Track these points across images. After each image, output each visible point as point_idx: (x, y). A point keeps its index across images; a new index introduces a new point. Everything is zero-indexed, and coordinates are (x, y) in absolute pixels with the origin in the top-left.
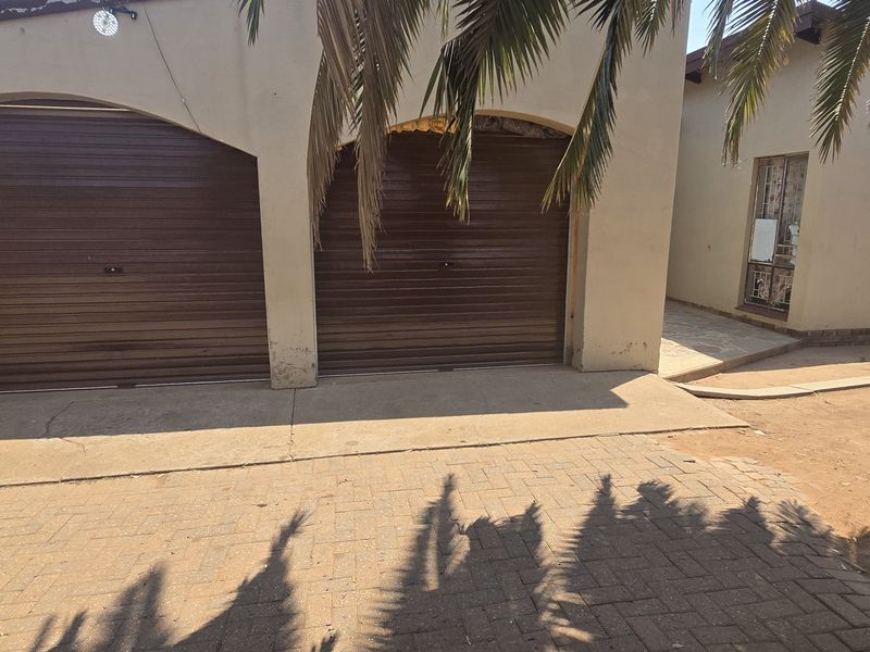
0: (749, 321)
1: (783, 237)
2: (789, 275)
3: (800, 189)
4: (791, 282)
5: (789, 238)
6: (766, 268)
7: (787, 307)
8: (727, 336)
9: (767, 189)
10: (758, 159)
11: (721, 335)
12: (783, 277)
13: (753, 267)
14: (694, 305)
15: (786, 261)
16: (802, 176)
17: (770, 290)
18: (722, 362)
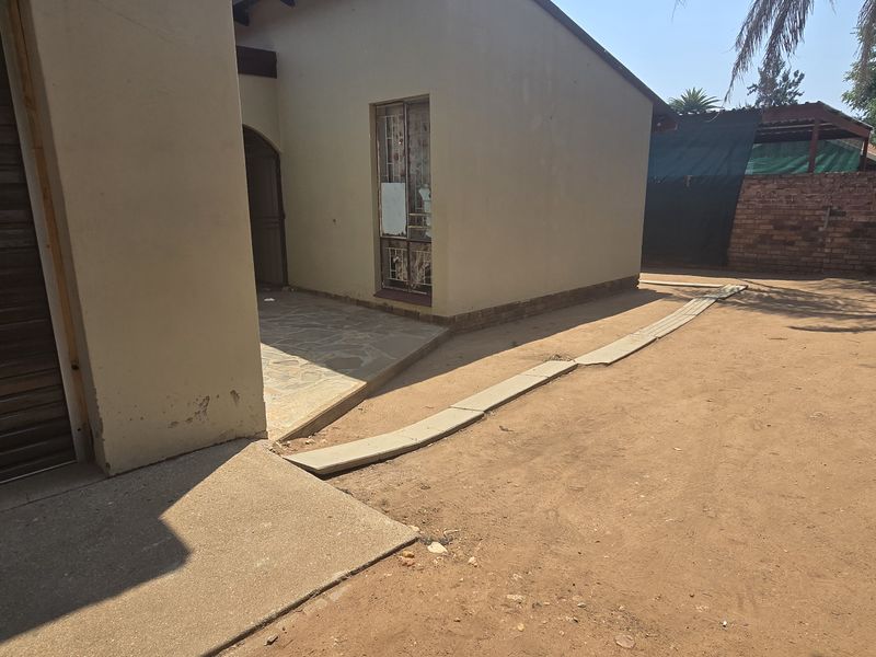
0: (391, 310)
1: (414, 204)
2: (426, 250)
3: (425, 145)
4: (429, 258)
5: (421, 204)
6: (401, 243)
7: (429, 289)
8: (367, 335)
9: (389, 146)
10: (374, 106)
11: (361, 336)
12: (419, 253)
13: (386, 242)
14: (327, 295)
15: (422, 233)
16: (426, 129)
17: (408, 269)
18: (365, 383)
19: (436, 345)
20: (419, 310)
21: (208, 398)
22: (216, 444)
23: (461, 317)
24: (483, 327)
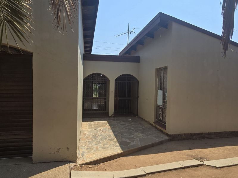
0: (157, 128)
5: (166, 97)
6: (161, 108)
8: (142, 135)
10: (157, 69)
11: (140, 135)
15: (165, 106)
17: (162, 117)
18: (122, 152)
19: (161, 143)
20: (163, 130)
21: (60, 148)
22: (61, 161)
23: (175, 135)
24: (185, 139)
